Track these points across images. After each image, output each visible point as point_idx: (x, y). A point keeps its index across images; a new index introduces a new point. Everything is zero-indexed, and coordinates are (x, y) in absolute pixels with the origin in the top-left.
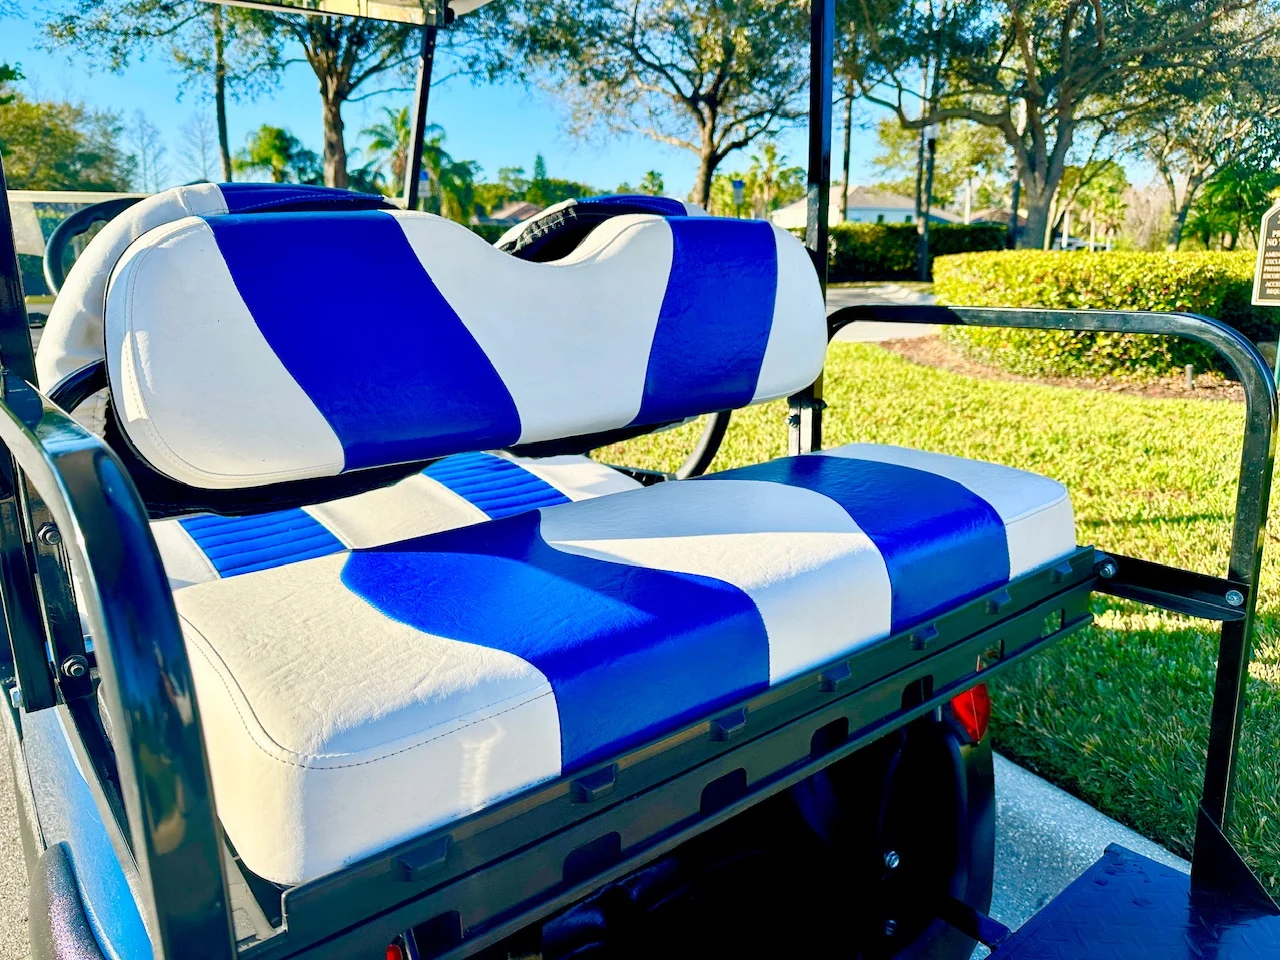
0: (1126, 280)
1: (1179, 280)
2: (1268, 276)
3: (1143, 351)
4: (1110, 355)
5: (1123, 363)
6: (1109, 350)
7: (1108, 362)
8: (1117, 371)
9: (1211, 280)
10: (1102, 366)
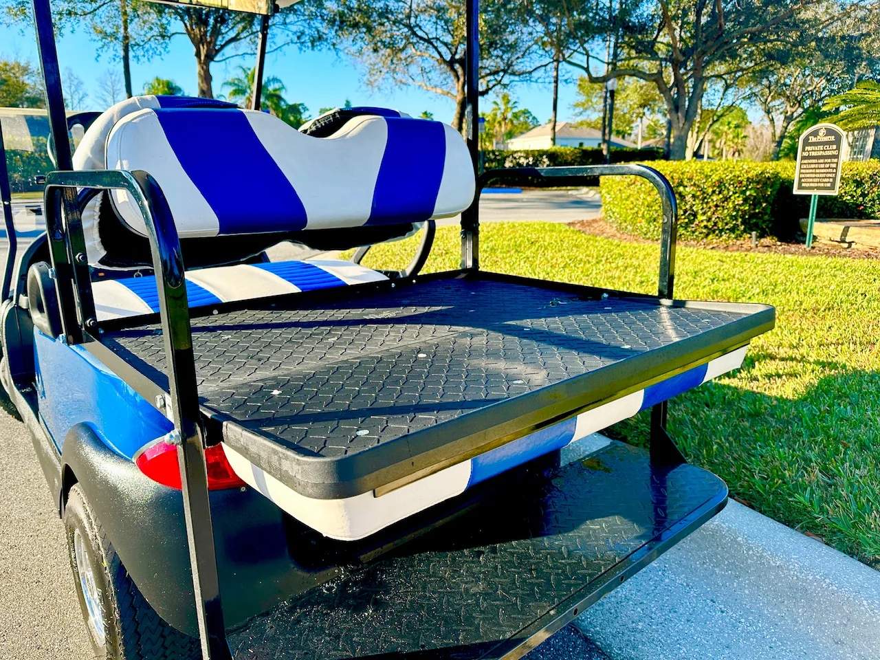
0: (715, 178)
1: (748, 179)
2: (803, 176)
3: (727, 224)
4: (706, 227)
5: (714, 232)
6: (705, 223)
7: (704, 231)
8: (710, 237)
9: (769, 178)
10: (700, 233)
